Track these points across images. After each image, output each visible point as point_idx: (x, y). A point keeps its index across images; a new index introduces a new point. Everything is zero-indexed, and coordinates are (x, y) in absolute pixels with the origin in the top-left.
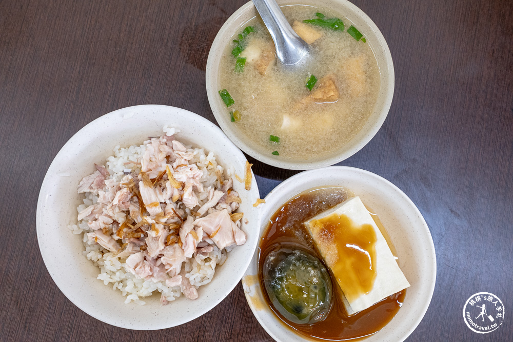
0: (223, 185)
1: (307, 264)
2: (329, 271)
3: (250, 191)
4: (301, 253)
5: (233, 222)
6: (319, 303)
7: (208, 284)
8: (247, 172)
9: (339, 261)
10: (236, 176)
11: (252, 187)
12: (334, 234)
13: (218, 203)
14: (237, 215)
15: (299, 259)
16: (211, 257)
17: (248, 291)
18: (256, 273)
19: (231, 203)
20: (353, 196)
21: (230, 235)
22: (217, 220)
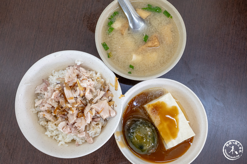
0: (104, 88)
1: (146, 125)
2: (156, 129)
3: (117, 91)
4: (142, 120)
5: (109, 106)
6: (152, 144)
7: (98, 136)
8: (116, 82)
9: (161, 124)
10: (111, 84)
11: (118, 89)
12: (159, 111)
13: (102, 97)
14: (111, 103)
15: (141, 123)
16: (99, 123)
17: (117, 139)
18: (121, 130)
19: (108, 97)
20: (168, 93)
21: (108, 112)
22: (102, 105)
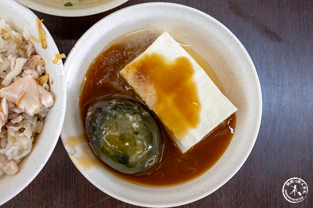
0: (25, 51)
1: (125, 111)
2: (152, 113)
3: (48, 49)
4: (117, 102)
5: (40, 86)
6: (148, 147)
7: (28, 155)
8: (40, 30)
9: (159, 101)
10: (33, 38)
12: (149, 75)
13: (23, 71)
14: (44, 78)
15: (115, 108)
16: (25, 127)
17: (73, 152)
18: (81, 132)
19: (36, 68)
21: (36, 99)
22: (21, 87)
